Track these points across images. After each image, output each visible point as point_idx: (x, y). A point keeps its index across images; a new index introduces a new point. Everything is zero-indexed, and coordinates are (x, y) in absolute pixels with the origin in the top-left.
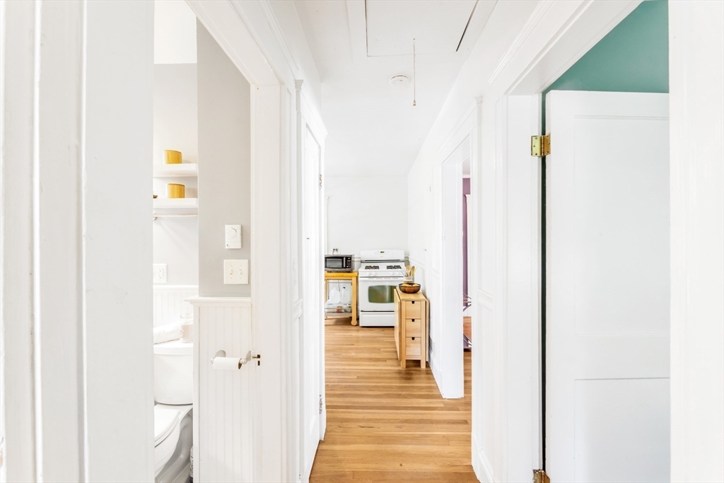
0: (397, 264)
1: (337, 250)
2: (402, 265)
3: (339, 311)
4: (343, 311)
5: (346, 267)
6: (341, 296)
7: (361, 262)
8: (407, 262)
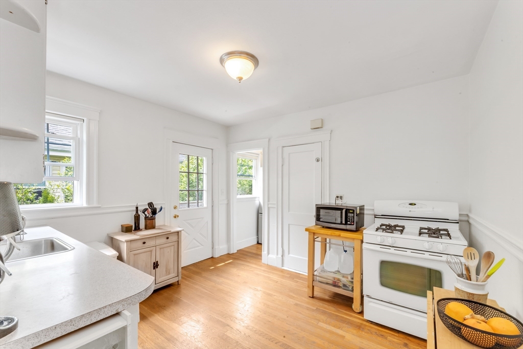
0: (441, 226)
1: (341, 198)
2: (454, 229)
3: (335, 284)
4: (341, 285)
5: (346, 224)
6: (340, 261)
7: (376, 216)
8: (465, 224)
